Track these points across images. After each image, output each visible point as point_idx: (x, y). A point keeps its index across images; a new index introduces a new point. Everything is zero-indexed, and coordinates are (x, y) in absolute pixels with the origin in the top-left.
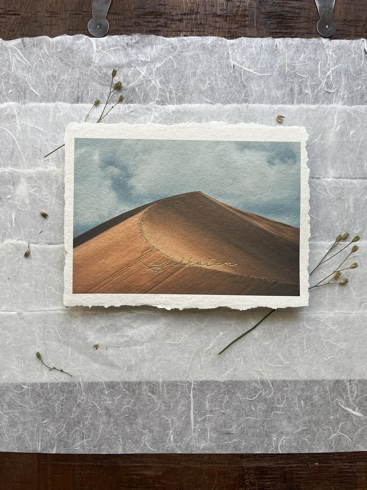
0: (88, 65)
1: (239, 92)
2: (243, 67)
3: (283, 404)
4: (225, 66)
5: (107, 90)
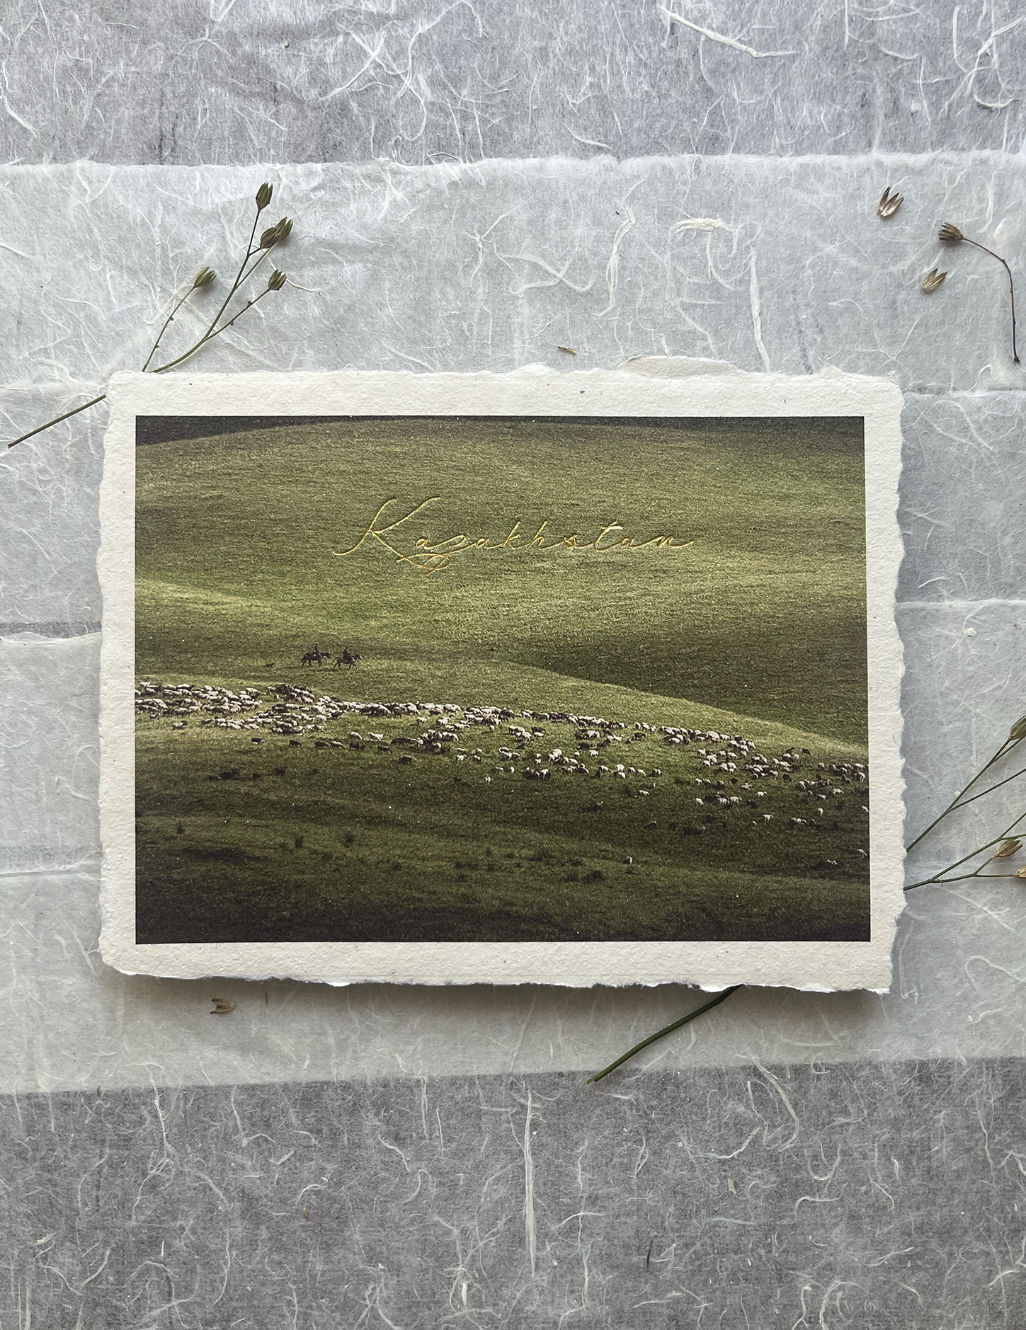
0: (195, 31)
1: (693, 112)
2: (704, 30)
3: (832, 1173)
4: (645, 27)
5: (258, 109)
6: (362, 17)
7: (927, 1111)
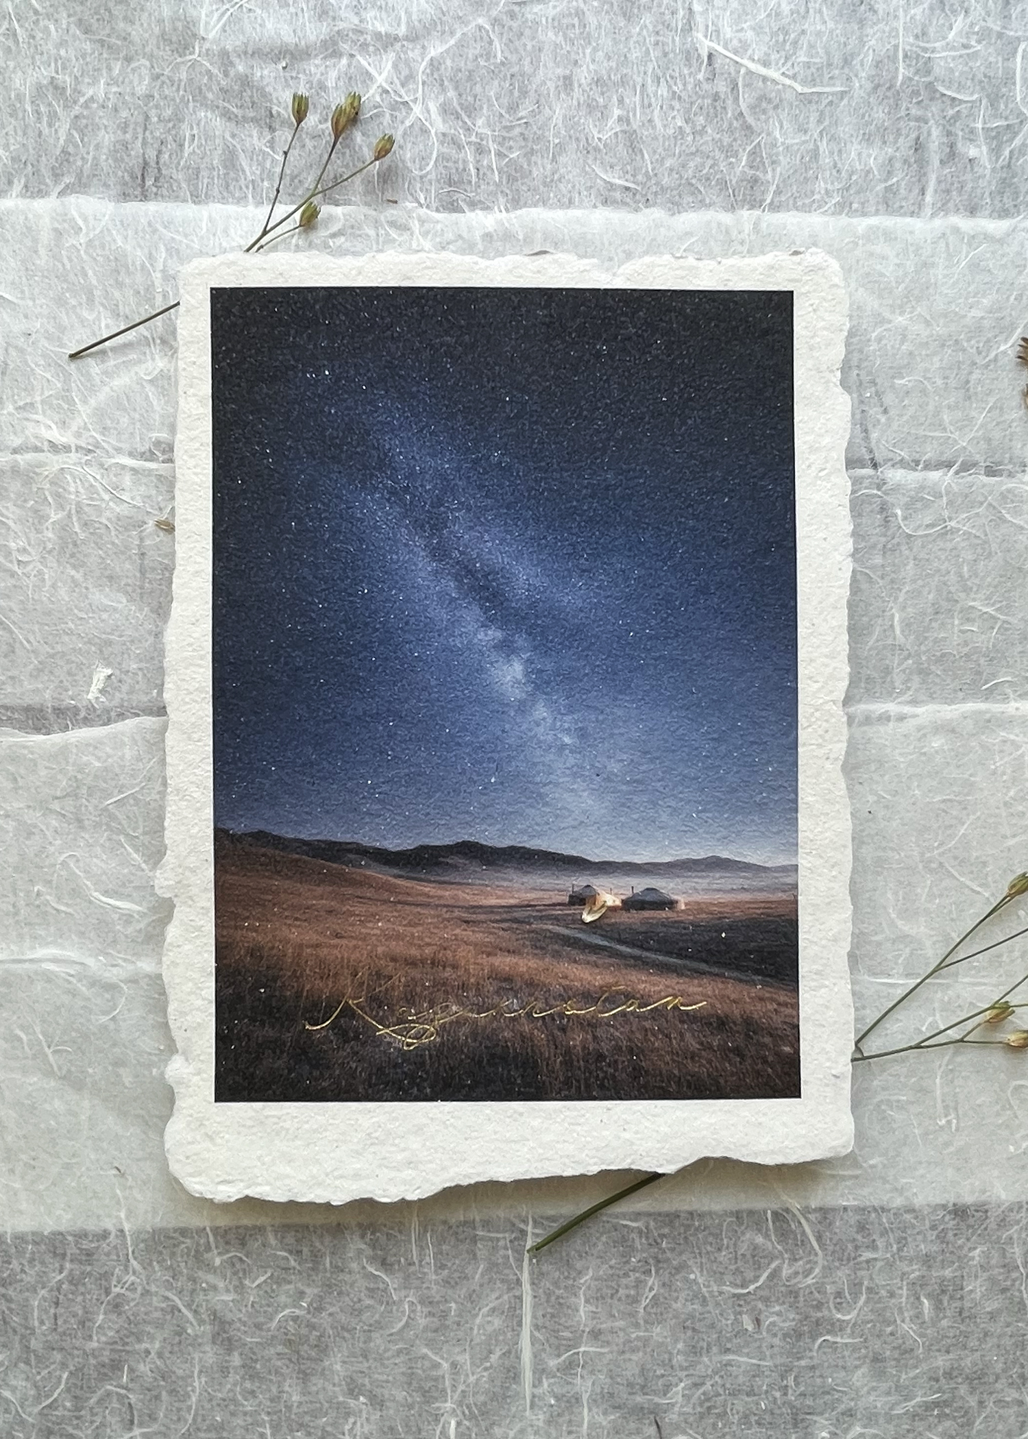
0: (183, 48)
1: (730, 152)
2: (745, 62)
3: (856, 1312)
4: (679, 57)
5: (251, 136)
6: (368, 37)
7: (961, 1247)
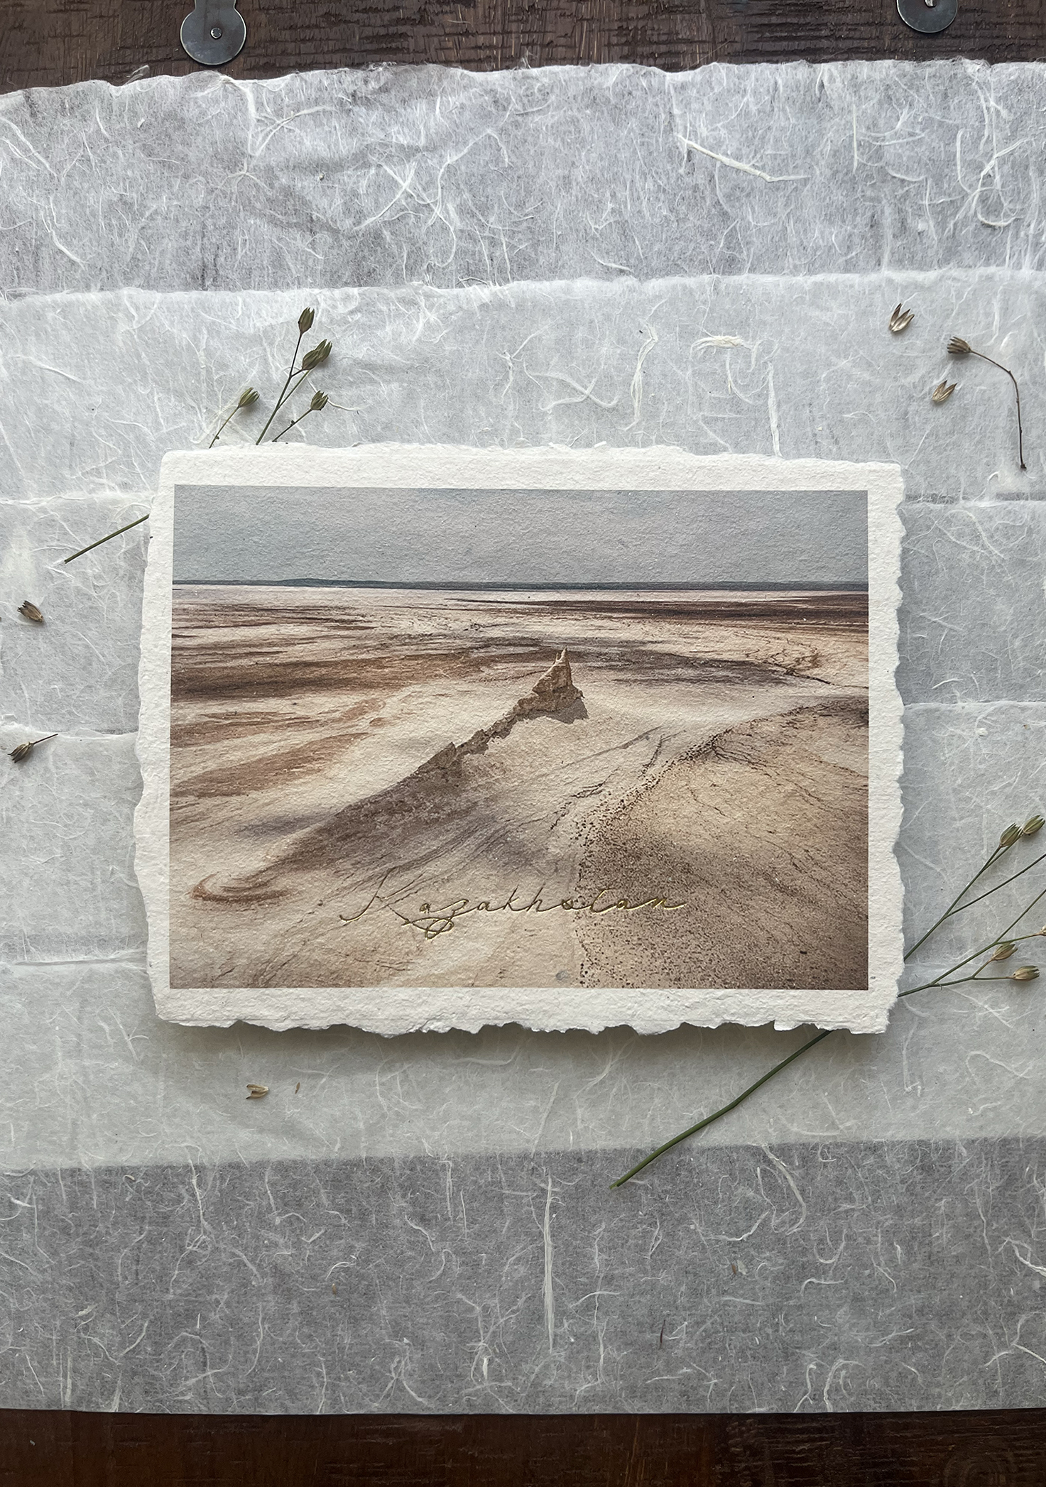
0: (233, 165)
1: (709, 235)
2: (720, 157)
3: (837, 1256)
4: (663, 155)
5: (295, 239)
6: (393, 150)
7: (928, 1198)
